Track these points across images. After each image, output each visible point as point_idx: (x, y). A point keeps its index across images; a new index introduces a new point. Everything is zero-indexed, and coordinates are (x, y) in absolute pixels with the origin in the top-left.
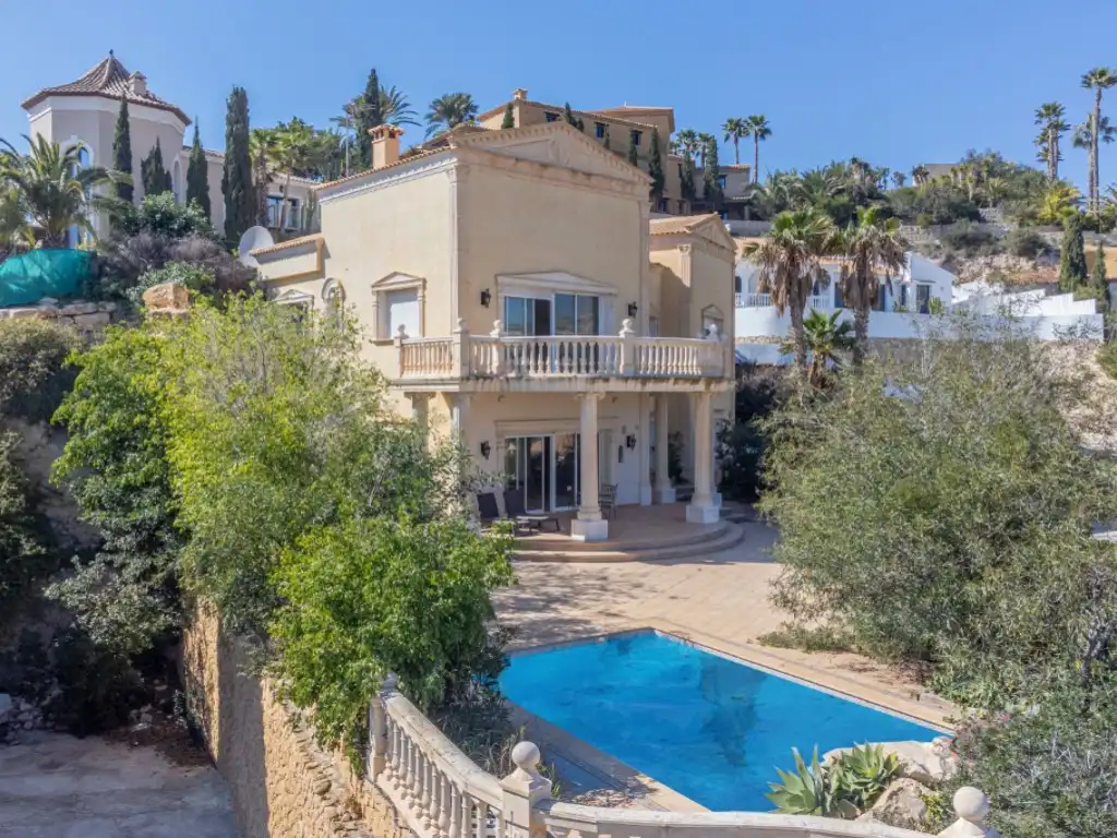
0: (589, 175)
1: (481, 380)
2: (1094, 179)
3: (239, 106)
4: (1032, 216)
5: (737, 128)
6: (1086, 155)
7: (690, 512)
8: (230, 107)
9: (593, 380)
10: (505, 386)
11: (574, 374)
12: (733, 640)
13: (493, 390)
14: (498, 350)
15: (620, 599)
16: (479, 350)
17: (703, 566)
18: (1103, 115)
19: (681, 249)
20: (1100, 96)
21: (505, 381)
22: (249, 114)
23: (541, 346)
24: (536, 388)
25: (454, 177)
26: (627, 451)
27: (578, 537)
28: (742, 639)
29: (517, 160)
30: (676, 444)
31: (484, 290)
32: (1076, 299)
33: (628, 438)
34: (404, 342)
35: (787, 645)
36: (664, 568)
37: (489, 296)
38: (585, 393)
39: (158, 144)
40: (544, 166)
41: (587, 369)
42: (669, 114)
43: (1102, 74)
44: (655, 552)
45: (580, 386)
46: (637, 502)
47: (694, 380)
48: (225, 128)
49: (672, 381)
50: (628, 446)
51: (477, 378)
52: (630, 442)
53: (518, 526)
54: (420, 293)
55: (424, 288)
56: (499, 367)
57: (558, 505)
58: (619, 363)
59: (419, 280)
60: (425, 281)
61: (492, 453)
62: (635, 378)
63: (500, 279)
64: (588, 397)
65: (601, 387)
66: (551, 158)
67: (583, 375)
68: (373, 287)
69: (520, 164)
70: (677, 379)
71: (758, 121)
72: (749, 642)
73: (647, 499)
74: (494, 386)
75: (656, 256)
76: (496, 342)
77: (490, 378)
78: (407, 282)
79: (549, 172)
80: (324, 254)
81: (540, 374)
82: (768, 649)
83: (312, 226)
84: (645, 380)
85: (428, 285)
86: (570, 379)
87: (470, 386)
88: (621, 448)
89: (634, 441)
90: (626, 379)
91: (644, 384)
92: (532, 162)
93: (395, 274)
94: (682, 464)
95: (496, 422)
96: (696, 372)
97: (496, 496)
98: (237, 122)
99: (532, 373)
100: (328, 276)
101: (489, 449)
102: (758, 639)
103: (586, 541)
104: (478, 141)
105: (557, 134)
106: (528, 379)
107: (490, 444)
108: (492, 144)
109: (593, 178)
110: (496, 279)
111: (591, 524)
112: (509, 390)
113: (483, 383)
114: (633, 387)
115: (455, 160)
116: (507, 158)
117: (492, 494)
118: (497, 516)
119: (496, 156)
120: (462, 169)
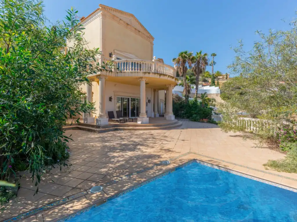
0: (139, 31)
2: (213, 70)
4: (204, 76)
6: (211, 67)
9: (145, 73)
10: (116, 75)
13: (112, 76)
18: (214, 60)
20: (213, 57)
21: (116, 73)
24: (127, 75)
25: (101, 17)
26: (148, 104)
27: (139, 123)
29: (120, 19)
31: (110, 53)
32: (215, 87)
33: (149, 100)
37: (112, 54)
40: (128, 24)
43: (214, 54)
45: (141, 75)
46: (151, 116)
47: (172, 78)
49: (167, 76)
50: (149, 102)
51: (107, 71)
53: (121, 120)
56: (114, 69)
57: (131, 116)
58: (152, 70)
61: (113, 100)
62: (158, 74)
64: (143, 80)
65: (147, 75)
66: (129, 23)
67: (142, 71)
69: (121, 21)
70: (169, 76)
73: (153, 116)
74: (113, 75)
77: (112, 72)
79: (129, 27)
81: (128, 71)
84: (160, 75)
86: (138, 72)
87: (104, 73)
89: (150, 101)
90: (155, 73)
91: (160, 76)
92: (124, 22)
95: (114, 91)
96: (173, 76)
97: (114, 112)
101: (112, 99)
103: (141, 123)
104: (109, 10)
105: (131, 18)
106: (124, 72)
107: (112, 98)
108: (113, 13)
109: (140, 33)
110: (114, 50)
111: (144, 119)
112: (118, 76)
113: (109, 73)
114: (157, 76)
115: (101, 12)
116: (117, 17)
117: (113, 112)
118: (114, 118)
119: (114, 16)
120: (103, 15)
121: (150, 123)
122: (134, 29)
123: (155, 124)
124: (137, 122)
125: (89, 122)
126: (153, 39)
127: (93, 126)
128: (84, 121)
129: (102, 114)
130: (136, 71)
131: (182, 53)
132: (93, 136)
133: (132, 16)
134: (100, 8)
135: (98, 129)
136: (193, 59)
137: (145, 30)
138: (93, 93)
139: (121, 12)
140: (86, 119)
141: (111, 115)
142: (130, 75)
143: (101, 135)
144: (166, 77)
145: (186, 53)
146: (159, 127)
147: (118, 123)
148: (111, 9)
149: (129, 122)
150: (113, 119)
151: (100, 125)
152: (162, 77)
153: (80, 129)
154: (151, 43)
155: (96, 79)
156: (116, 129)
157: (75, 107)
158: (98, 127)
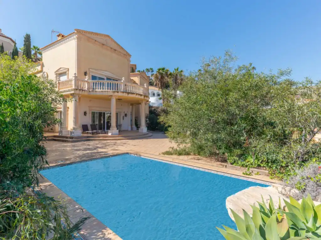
0: (115, 50)
1: (81, 91)
3: (28, 39)
5: (148, 70)
7: (140, 130)
8: (25, 38)
9: (114, 92)
10: (89, 93)
11: (109, 90)
12: (154, 154)
14: (87, 84)
15: (119, 146)
16: (81, 83)
17: (143, 140)
19: (138, 77)
22: (31, 41)
23: (100, 83)
24: (98, 94)
25: (76, 40)
26: (125, 118)
27: (110, 134)
28: (158, 154)
29: (95, 41)
30: (137, 119)
31: (85, 72)
34: (59, 82)
35: (172, 154)
36: (133, 141)
37: (87, 73)
38: (112, 96)
39: (2, 44)
40: (103, 45)
41: (113, 89)
42: (135, 65)
44: (131, 138)
45: (111, 94)
46: (127, 129)
47: (141, 95)
48: (23, 43)
50: (125, 116)
51: (80, 90)
52: (126, 115)
53: (94, 132)
54: (67, 72)
55: (68, 71)
56: (87, 88)
58: (121, 89)
59: (67, 69)
60: (68, 69)
61: (88, 115)
62: (126, 92)
63: (90, 70)
64: (113, 97)
65: (116, 94)
66: (105, 43)
67: (112, 90)
68: (55, 72)
70: (137, 94)
71: (152, 69)
72: (160, 154)
73: (130, 129)
74: (86, 93)
75: (132, 78)
76: (87, 81)
77: (85, 90)
78: (64, 70)
79: (105, 47)
80: (43, 66)
81: (99, 90)
82: (166, 156)
83: (40, 60)
84: (128, 93)
85: (69, 70)
86: (108, 91)
87: (78, 92)
88: (123, 116)
90: (123, 92)
91: (128, 94)
92: (100, 43)
93: (60, 68)
94: (138, 124)
95: (89, 107)
96: (142, 94)
98: (27, 42)
99: (97, 90)
100: (44, 71)
102: (162, 153)
103: (112, 135)
104: (84, 33)
105: (107, 38)
106: (96, 91)
107: (87, 112)
108: (88, 35)
109: (116, 52)
110: (89, 69)
111: (113, 131)
112: (90, 94)
113: (82, 92)
114: (125, 95)
115: (76, 36)
116: (93, 39)
117: (87, 125)
118: (88, 130)
119: (89, 38)
120: (79, 39)
121: (119, 135)
122: (109, 48)
123: (123, 135)
124: (108, 134)
125: (64, 134)
126: (130, 56)
127: (67, 137)
128: (59, 134)
129: (76, 127)
130: (107, 90)
131: (159, 70)
132: (65, 145)
133: (108, 36)
134: (76, 32)
135: (71, 140)
136: (171, 74)
137: (122, 48)
138: (68, 108)
139: (97, 34)
140: (61, 132)
141: (85, 128)
142: (101, 94)
143: (73, 144)
144: (134, 95)
145: (163, 69)
146: (126, 138)
147: (91, 135)
148: (86, 32)
149: (101, 134)
150: (87, 132)
151: (73, 137)
152: (130, 95)
153: (55, 140)
154: (128, 60)
155: (71, 97)
156: (88, 139)
157: (51, 122)
158: (72, 138)
